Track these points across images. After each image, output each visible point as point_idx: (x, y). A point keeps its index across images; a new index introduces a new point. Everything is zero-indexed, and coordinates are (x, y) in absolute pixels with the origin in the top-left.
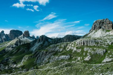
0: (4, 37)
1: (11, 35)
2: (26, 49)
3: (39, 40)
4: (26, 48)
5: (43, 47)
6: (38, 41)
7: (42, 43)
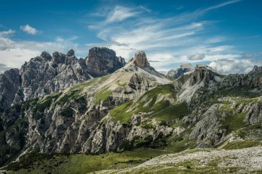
0: (78, 66)
1: (91, 60)
2: (169, 97)
3: (195, 78)
5: (209, 93)
6: (192, 79)
7: (202, 85)
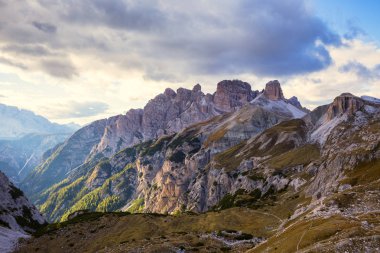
0: (204, 102)
2: (295, 136)
3: (335, 109)
4: (295, 133)
5: (353, 130)
6: (330, 110)
7: (345, 118)
